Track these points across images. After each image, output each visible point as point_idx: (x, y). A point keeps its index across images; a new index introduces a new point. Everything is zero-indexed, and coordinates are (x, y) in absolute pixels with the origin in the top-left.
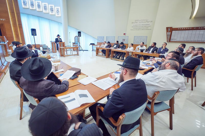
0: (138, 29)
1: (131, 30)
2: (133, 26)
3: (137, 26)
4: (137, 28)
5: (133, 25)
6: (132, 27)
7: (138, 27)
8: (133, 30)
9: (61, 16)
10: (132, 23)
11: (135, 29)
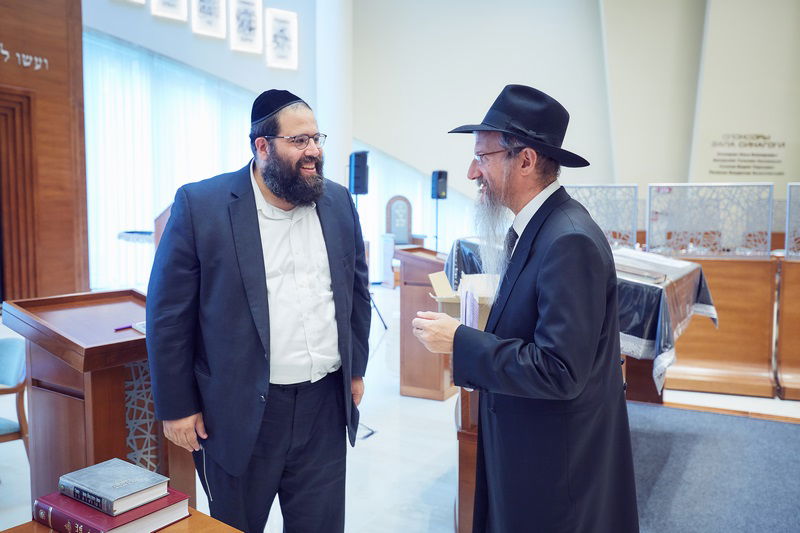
0: (737, 170)
1: (712, 172)
2: (716, 158)
3: (732, 158)
4: (733, 167)
5: (719, 154)
6: (715, 160)
7: (736, 164)
8: (718, 173)
10: (715, 144)
11: (727, 170)
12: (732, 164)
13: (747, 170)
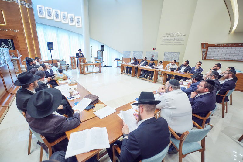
0: (169, 44)
1: (161, 44)
3: (168, 40)
5: (164, 39)
6: (163, 41)
7: (169, 42)
8: (163, 45)
9: (82, 27)
10: (163, 36)
11: (166, 44)
12: (168, 42)
13: (172, 44)
